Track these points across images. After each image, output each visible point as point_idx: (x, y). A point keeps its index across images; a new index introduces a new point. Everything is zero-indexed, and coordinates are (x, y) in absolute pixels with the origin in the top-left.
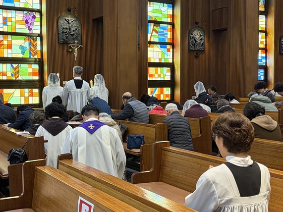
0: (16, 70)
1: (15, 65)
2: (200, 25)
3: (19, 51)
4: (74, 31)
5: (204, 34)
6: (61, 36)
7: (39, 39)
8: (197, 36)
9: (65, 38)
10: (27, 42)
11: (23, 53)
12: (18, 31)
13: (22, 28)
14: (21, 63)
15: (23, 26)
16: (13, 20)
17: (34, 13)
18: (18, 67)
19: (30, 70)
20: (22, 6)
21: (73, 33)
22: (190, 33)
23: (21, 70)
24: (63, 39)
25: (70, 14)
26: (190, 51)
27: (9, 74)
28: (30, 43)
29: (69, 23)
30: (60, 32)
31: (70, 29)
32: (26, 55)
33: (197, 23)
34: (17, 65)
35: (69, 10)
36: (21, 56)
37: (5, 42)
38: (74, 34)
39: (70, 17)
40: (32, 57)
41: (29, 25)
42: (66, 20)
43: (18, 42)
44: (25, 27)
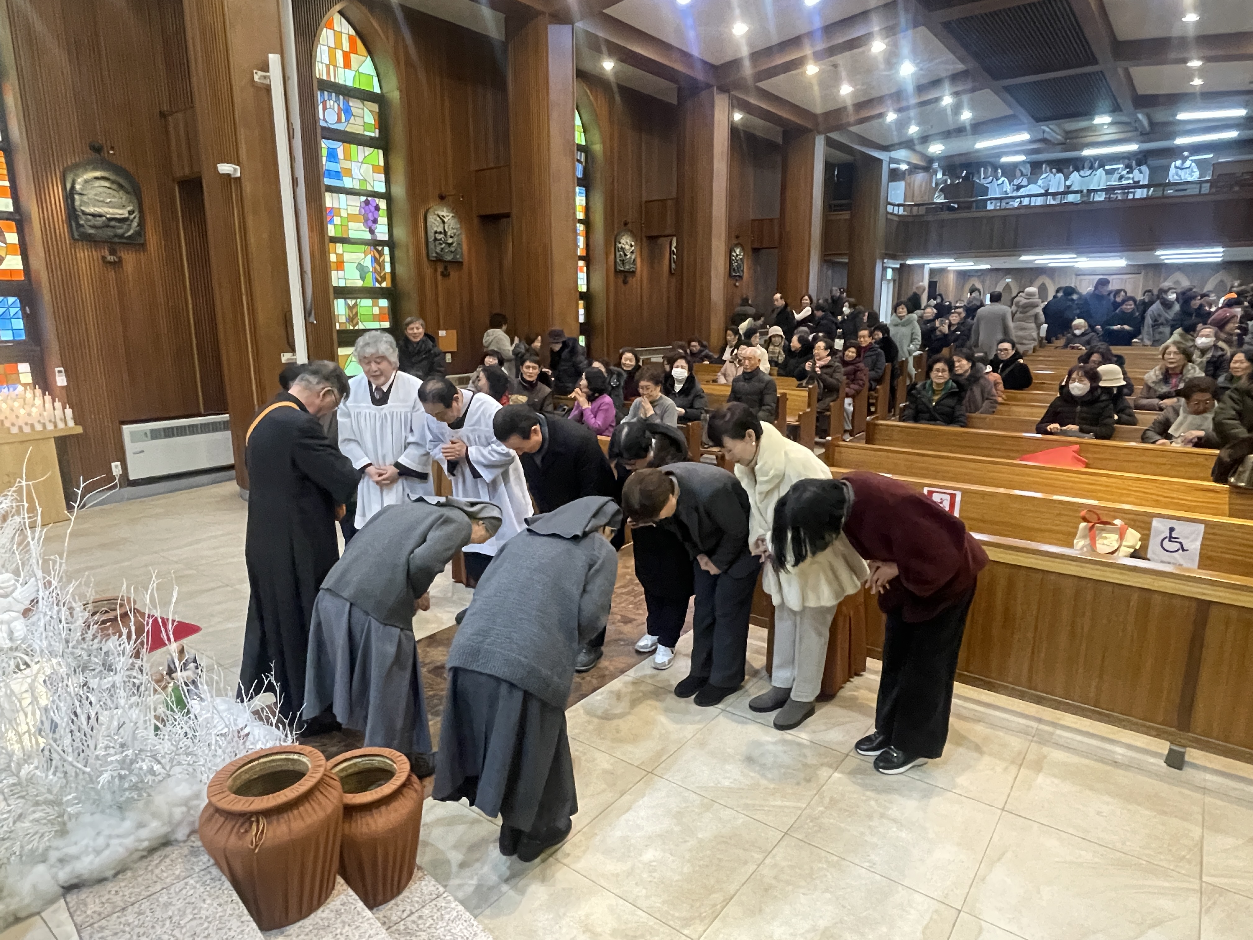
0: (354, 312)
1: (351, 302)
2: (629, 225)
3: (357, 274)
4: (451, 237)
5: (636, 242)
6: (431, 246)
7: (386, 250)
8: (627, 247)
9: (438, 250)
10: (369, 257)
11: (363, 278)
12: (352, 235)
13: (358, 231)
14: (361, 298)
15: (361, 226)
16: (344, 214)
17: (377, 200)
18: (356, 305)
19: (376, 310)
20: (357, 187)
21: (450, 241)
22: (616, 241)
23: (362, 311)
24: (437, 253)
25: (448, 206)
26: (617, 272)
27: (343, 319)
28: (375, 260)
29: (444, 222)
30: (431, 239)
31: (445, 233)
32: (369, 282)
34: (354, 301)
35: (442, 198)
36: (359, 283)
37: (333, 258)
38: (452, 244)
39: (445, 209)
40: (378, 285)
41: (370, 223)
42: (439, 216)
43: (354, 256)
44: (363, 228)
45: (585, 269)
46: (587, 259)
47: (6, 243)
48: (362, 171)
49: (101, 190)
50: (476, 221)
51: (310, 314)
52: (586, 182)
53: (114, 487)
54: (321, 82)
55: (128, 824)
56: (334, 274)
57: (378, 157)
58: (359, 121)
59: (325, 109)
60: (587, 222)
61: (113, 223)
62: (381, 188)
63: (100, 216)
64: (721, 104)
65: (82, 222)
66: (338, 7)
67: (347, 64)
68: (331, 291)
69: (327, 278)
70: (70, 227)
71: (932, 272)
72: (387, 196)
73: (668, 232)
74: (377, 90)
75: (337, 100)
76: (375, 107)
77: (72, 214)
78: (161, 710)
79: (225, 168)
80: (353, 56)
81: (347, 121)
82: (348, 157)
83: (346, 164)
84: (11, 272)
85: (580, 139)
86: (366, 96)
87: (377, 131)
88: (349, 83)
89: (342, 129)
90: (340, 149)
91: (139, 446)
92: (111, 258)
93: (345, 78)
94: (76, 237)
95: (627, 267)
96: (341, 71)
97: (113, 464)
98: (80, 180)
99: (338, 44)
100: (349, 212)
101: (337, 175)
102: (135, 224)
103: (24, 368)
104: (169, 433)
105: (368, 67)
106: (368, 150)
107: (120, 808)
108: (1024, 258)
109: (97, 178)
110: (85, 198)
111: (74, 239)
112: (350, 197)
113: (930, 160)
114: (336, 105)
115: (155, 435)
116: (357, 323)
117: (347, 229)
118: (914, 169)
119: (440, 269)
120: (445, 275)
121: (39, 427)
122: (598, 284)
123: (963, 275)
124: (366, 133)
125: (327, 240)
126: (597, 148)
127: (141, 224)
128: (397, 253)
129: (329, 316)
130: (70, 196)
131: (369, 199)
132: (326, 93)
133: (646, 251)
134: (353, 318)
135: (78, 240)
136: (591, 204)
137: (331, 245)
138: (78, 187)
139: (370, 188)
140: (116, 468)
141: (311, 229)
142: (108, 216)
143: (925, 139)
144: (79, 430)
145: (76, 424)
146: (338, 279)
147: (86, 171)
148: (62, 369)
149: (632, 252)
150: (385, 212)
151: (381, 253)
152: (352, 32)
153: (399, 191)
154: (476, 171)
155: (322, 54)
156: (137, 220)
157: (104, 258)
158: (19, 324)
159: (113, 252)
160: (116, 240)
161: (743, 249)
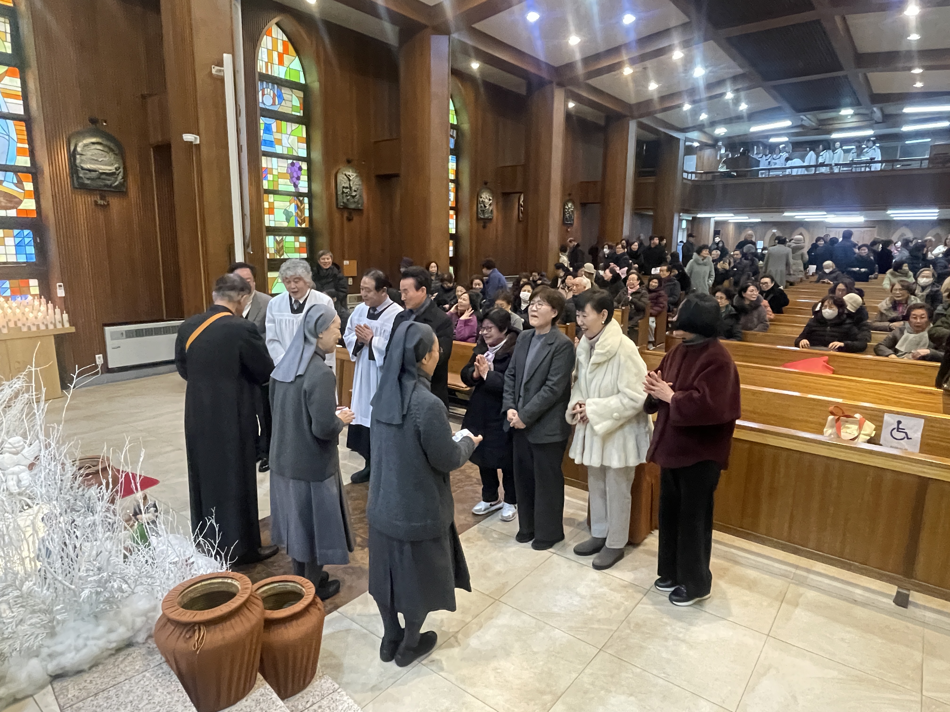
0: (281, 245)
1: (278, 238)
2: (489, 185)
3: (284, 217)
4: (355, 191)
5: (493, 197)
6: (340, 197)
7: (306, 200)
8: (487, 201)
10: (293, 205)
11: (288, 220)
12: (281, 188)
13: (285, 185)
14: (286, 235)
15: (288, 181)
16: (275, 172)
17: (300, 162)
18: (282, 240)
19: (297, 245)
20: (285, 152)
21: (354, 194)
22: (478, 196)
23: (286, 245)
24: (343, 202)
25: (352, 167)
26: (478, 219)
27: (272, 251)
28: (297, 207)
29: (349, 180)
30: (340, 193)
31: (350, 188)
32: (293, 224)
33: (486, 183)
34: (281, 238)
35: (349, 162)
36: (285, 224)
37: (266, 205)
38: (356, 195)
39: (351, 170)
40: (299, 226)
41: (295, 180)
42: (346, 175)
43: (282, 204)
44: (290, 184)
45: (455, 216)
46: (456, 209)
47: (24, 190)
48: (290, 141)
49: (96, 152)
50: (374, 181)
51: (248, 247)
52: (456, 152)
53: (97, 373)
54: (261, 74)
55: (101, 629)
56: (266, 216)
57: (302, 131)
58: (289, 104)
59: (263, 95)
60: (456, 181)
61: (103, 176)
62: (303, 153)
63: (95, 171)
64: (559, 96)
65: (81, 175)
66: (276, 20)
67: (281, 62)
68: (264, 230)
69: (261, 220)
70: (72, 177)
71: (717, 223)
72: (308, 160)
73: (517, 190)
74: (303, 81)
75: (273, 88)
76: (301, 94)
77: (74, 168)
78: (129, 543)
79: (188, 137)
80: (285, 56)
81: (280, 104)
82: (279, 131)
83: (278, 136)
84: (27, 211)
85: (453, 120)
86: (293, 85)
87: (302, 111)
88: (282, 76)
89: (276, 109)
90: (274, 124)
91: (116, 343)
92: (101, 202)
93: (279, 72)
94: (76, 186)
95: (486, 216)
96: (276, 67)
97: (97, 356)
98: (80, 144)
99: (275, 47)
100: (279, 171)
101: (271, 144)
102: (120, 177)
103: (34, 283)
104: (139, 333)
105: (296, 64)
106: (295, 126)
107: (96, 617)
108: (786, 214)
109: (93, 143)
110: (83, 157)
111: (75, 188)
112: (280, 160)
113: (716, 140)
114: (272, 92)
115: (129, 334)
116: (283, 254)
117: (277, 183)
118: (704, 146)
119: (346, 215)
120: (349, 219)
121: (43, 327)
122: (464, 227)
123: (740, 226)
124: (294, 113)
125: (262, 192)
126: (466, 127)
127: (125, 177)
128: (314, 202)
129: (262, 248)
130: (73, 155)
131: (295, 161)
132: (265, 83)
133: (500, 204)
134: (279, 250)
135: (77, 188)
136: (460, 167)
137: (265, 195)
138: (79, 149)
139: (295, 154)
140: (99, 359)
141: (251, 184)
142: (100, 171)
143: (713, 124)
144: (73, 330)
145: (70, 326)
146: (269, 221)
147: (84, 138)
148: (62, 284)
149: (490, 205)
150: (306, 173)
151: (302, 202)
152: (285, 38)
153: (317, 156)
154: (376, 142)
155: (263, 55)
156: (121, 174)
157: (96, 202)
158: (31, 250)
159: (103, 198)
160: (106, 189)
161: (573, 203)
